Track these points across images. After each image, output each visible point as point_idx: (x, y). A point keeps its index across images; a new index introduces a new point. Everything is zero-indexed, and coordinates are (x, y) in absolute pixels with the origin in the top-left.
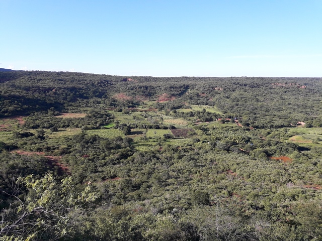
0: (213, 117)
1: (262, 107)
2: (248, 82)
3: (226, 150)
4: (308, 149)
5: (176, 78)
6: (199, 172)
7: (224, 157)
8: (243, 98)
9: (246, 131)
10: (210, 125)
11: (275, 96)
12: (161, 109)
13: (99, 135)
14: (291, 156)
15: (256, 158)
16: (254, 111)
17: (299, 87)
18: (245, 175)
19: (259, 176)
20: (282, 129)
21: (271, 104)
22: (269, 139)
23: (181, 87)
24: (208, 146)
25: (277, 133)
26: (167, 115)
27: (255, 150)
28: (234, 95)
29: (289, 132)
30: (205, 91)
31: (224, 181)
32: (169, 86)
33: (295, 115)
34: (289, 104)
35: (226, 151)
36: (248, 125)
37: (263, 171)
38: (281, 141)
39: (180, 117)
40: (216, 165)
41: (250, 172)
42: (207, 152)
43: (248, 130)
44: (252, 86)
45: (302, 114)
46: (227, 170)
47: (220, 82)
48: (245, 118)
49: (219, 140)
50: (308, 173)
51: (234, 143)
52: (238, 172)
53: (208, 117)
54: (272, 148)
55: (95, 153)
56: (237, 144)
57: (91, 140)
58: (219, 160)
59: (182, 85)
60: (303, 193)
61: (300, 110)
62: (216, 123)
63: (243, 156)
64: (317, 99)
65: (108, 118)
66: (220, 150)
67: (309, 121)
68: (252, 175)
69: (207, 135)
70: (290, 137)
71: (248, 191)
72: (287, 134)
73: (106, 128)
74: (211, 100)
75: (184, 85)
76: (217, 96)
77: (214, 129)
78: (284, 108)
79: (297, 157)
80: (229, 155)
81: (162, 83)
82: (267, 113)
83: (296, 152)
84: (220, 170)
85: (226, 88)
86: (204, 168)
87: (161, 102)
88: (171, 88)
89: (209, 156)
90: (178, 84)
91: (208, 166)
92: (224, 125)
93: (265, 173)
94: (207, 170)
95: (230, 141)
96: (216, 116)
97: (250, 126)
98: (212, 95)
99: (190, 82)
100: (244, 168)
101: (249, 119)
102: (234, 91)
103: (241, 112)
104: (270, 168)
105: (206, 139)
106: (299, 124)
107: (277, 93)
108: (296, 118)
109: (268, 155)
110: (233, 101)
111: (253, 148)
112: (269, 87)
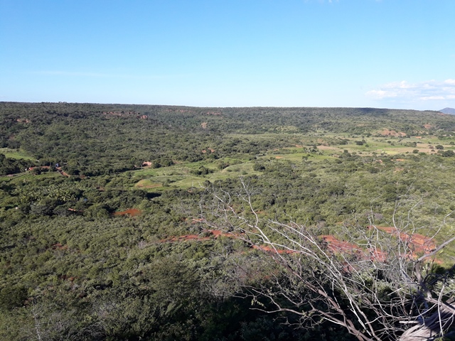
0: (20, 166)
1: (94, 145)
2: (69, 110)
3: (47, 214)
4: (158, 195)
6: (5, 258)
7: (46, 225)
8: (65, 133)
9: (75, 182)
10: (14, 179)
11: (110, 130)
14: (140, 206)
15: (94, 218)
16: (83, 152)
17: (139, 117)
18: (80, 245)
19: (102, 241)
20: (125, 174)
21: (107, 141)
22: (109, 189)
24: (15, 213)
25: (118, 179)
27: (91, 207)
28: (50, 129)
29: (134, 177)
31: (49, 262)
33: (139, 154)
34: (130, 140)
35: (48, 216)
36: (77, 172)
37: (106, 234)
38: (125, 189)
40: (35, 240)
41: (88, 240)
42: (16, 223)
43: (78, 180)
44: (76, 117)
45: (147, 152)
46: (53, 245)
47: (25, 110)
48: (71, 164)
49: (35, 200)
50: (162, 224)
51: (60, 202)
52: (70, 244)
53: (10, 167)
54: (114, 200)
56: (64, 202)
58: (38, 231)
60: (158, 250)
61: (144, 147)
62: (26, 176)
63: (75, 218)
64: (162, 132)
66: (38, 217)
67: (156, 160)
68: (91, 242)
69: (13, 195)
70: (136, 182)
71: (87, 267)
72: (131, 180)
74: (13, 139)
76: (22, 133)
77: (24, 184)
78: (124, 146)
79: (147, 207)
80: (52, 222)
82: (102, 154)
83: (145, 201)
84: (42, 247)
85: (35, 119)
86: (13, 250)
89: (20, 230)
91: (19, 246)
92: (39, 177)
93: (109, 235)
94: (19, 252)
95: (53, 199)
96: (25, 164)
97: (81, 174)
98: (14, 131)
100: (78, 235)
101: (78, 164)
102: (49, 123)
103: (65, 155)
104: (114, 228)
105: (11, 203)
106: (145, 165)
107: (113, 126)
108: (141, 157)
109: (110, 211)
110: (50, 140)
111: (87, 205)
112: (101, 117)
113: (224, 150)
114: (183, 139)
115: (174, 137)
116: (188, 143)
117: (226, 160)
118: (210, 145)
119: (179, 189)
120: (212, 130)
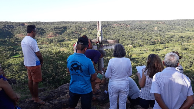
5: (58, 22)
11: (115, 32)
12: (50, 43)
13: (11, 62)
17: (127, 26)
23: (61, 28)
26: (55, 46)
28: (94, 32)
30: (77, 30)
32: (53, 28)
34: (123, 36)
39: (64, 47)
45: (130, 41)
47: (85, 24)
55: (11, 75)
57: (7, 66)
59: (62, 27)
61: (128, 39)
64: (136, 32)
65: (14, 51)
67: (133, 44)
73: (15, 58)
74: (81, 35)
75: (63, 27)
76: (84, 33)
78: (120, 38)
81: (48, 26)
85: (88, 28)
87: (50, 38)
88: (55, 28)
90: (59, 26)
98: (81, 32)
99: (67, 25)
102: (93, 29)
107: (116, 30)
110: (94, 36)
112: (112, 26)
113: (166, 40)
114: (146, 35)
115: (141, 34)
116: (148, 37)
117: (167, 44)
118: (159, 38)
119: (143, 57)
120: (160, 31)
